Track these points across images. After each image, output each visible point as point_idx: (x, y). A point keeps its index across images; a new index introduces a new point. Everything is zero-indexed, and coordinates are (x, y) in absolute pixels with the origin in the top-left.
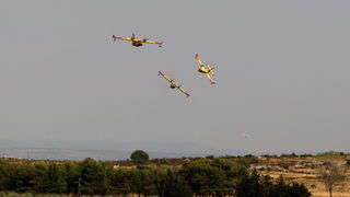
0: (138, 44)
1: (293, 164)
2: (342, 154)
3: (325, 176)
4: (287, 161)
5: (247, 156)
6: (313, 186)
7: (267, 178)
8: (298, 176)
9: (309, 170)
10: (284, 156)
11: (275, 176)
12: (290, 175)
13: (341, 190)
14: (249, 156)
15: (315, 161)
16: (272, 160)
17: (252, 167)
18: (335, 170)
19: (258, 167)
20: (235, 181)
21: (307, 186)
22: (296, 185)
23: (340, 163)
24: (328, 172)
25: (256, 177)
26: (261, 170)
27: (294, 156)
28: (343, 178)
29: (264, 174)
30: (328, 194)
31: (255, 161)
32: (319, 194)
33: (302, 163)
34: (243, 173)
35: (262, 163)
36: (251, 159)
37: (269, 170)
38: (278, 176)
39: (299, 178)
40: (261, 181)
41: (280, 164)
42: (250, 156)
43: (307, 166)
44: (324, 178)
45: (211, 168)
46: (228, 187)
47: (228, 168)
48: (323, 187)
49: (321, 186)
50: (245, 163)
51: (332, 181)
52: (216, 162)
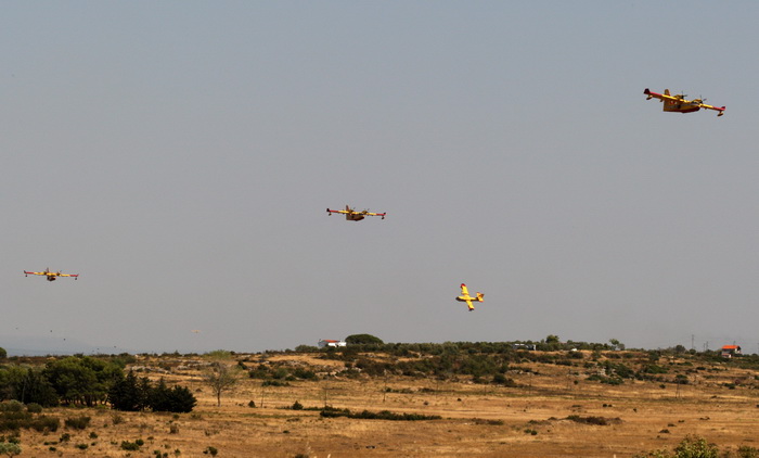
0: (52, 278)
1: (176, 364)
2: (233, 353)
3: (213, 379)
4: (169, 361)
5: (122, 355)
6: (199, 390)
7: (145, 380)
8: (181, 379)
9: (195, 372)
10: (165, 355)
11: (154, 378)
12: (171, 377)
13: (231, 395)
14: (124, 355)
15: (201, 362)
16: (151, 359)
17: (128, 367)
18: (225, 372)
19: (135, 368)
20: (108, 384)
21: (192, 390)
22: (179, 389)
23: (231, 364)
24: (216, 374)
25: (132, 379)
26: (138, 371)
27: (177, 355)
28: (233, 381)
29: (141, 375)
30: (215, 400)
31: (131, 360)
32: (204, 400)
33: (186, 364)
34: (117, 374)
35: (139, 363)
36: (127, 358)
37: (148, 371)
38: (157, 379)
39: (183, 380)
40: (138, 384)
41: (160, 365)
42: (126, 354)
43: (192, 367)
44: (212, 381)
45: (80, 368)
46: (100, 390)
47: (100, 368)
48: (210, 392)
49: (208, 390)
50: (119, 363)
51: (220, 384)
52: (86, 361)
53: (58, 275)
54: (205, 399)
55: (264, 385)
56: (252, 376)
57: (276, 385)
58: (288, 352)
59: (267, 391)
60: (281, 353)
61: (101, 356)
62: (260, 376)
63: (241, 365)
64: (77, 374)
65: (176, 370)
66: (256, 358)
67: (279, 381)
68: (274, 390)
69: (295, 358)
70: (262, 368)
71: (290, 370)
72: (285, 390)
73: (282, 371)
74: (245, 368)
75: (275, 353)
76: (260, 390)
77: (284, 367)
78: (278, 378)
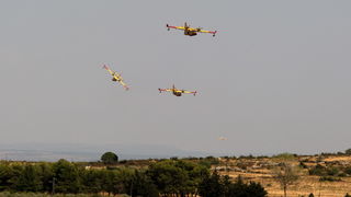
1: (251, 164)
2: (295, 155)
3: (280, 176)
4: (245, 162)
5: (208, 158)
6: (269, 185)
7: (227, 177)
8: (254, 176)
9: (265, 170)
10: (242, 157)
11: (233, 176)
12: (247, 175)
13: (295, 189)
15: (270, 162)
16: (231, 161)
17: (213, 168)
18: (290, 170)
19: (219, 168)
20: (197, 181)
21: (263, 185)
22: (253, 184)
23: (294, 164)
24: (283, 172)
25: (216, 177)
26: (221, 170)
27: (251, 157)
28: (296, 178)
29: (223, 174)
30: (282, 193)
31: (216, 162)
32: (274, 193)
33: (258, 164)
34: (204, 173)
35: (222, 164)
36: (212, 160)
37: (228, 170)
38: (236, 176)
39: (256, 177)
40: (221, 181)
41: (238, 165)
42: (211, 158)
43: (263, 167)
44: (279, 178)
45: (176, 169)
46: (191, 186)
47: (191, 168)
48: (278, 186)
49: (277, 185)
50: (206, 164)
51: (286, 180)
52: (180, 163)
53: (199, 30)
54: (274, 191)
55: (321, 180)
56: (311, 173)
57: (330, 180)
58: (340, 154)
59: (323, 185)
60: (334, 155)
61: (191, 159)
62: (318, 173)
63: (302, 165)
64: (173, 173)
65: (250, 169)
66: (314, 159)
67: (333, 177)
68: (329, 184)
69: (345, 158)
70: (319, 166)
71: (341, 169)
72: (337, 185)
73: (335, 170)
74: (305, 167)
75: (330, 155)
76: (318, 184)
77: (336, 166)
78: (332, 174)
